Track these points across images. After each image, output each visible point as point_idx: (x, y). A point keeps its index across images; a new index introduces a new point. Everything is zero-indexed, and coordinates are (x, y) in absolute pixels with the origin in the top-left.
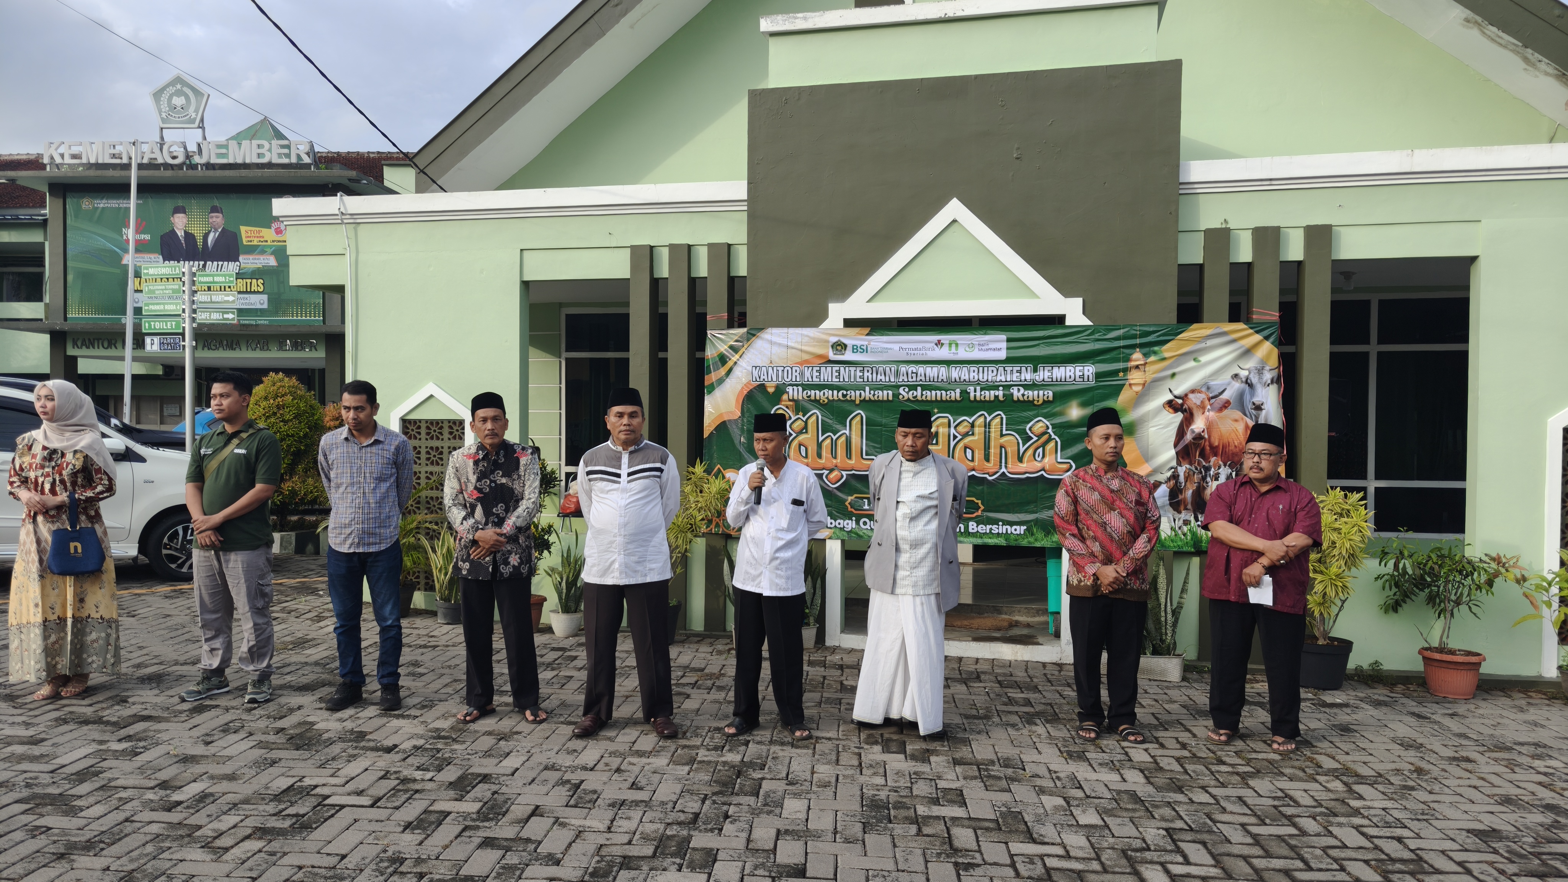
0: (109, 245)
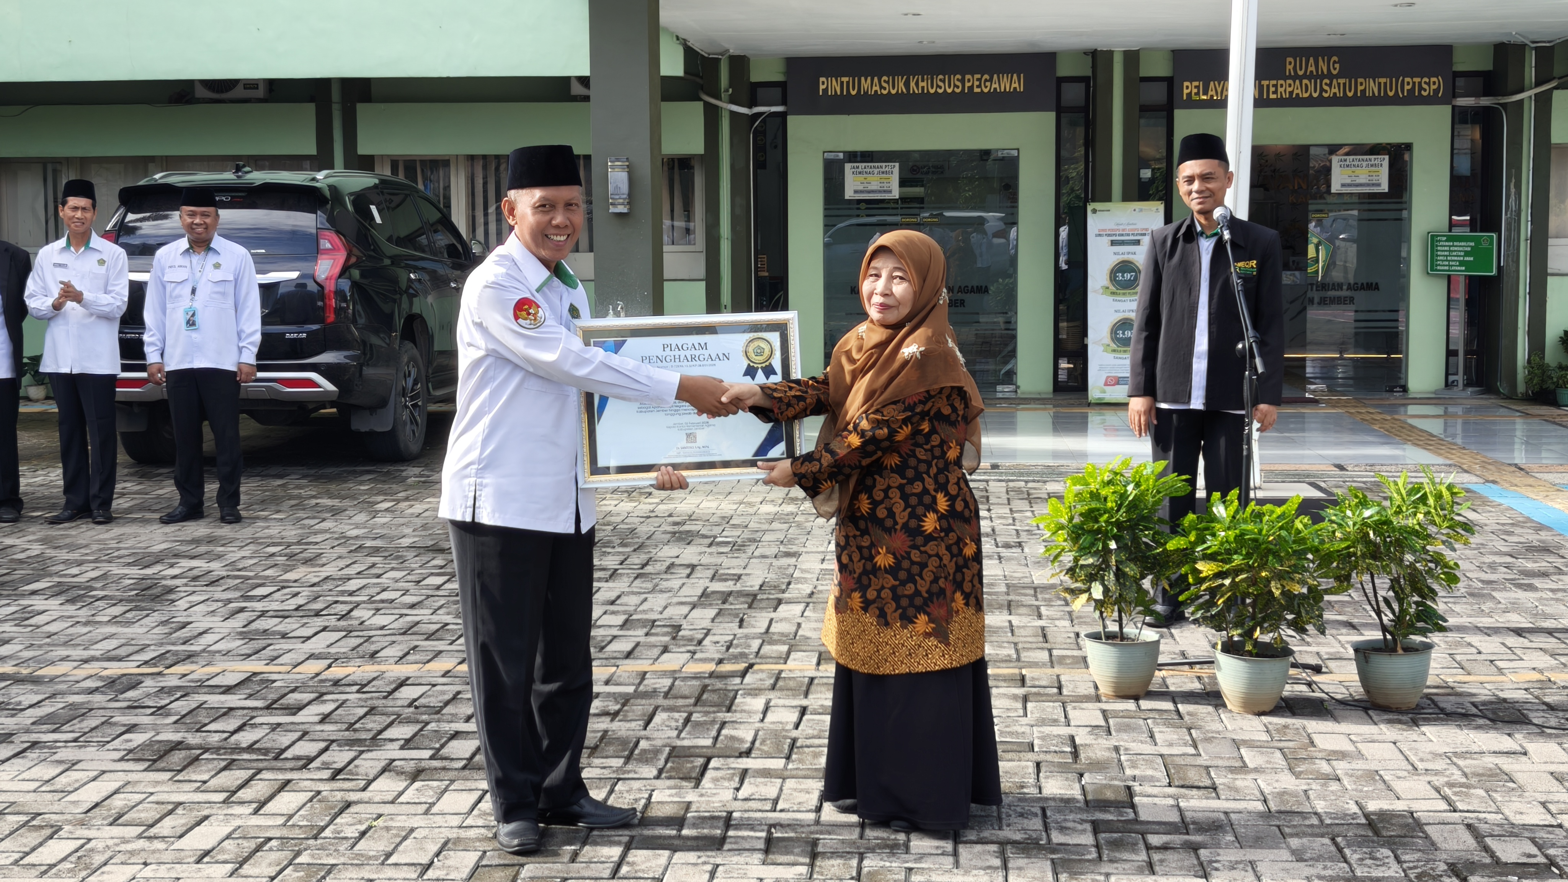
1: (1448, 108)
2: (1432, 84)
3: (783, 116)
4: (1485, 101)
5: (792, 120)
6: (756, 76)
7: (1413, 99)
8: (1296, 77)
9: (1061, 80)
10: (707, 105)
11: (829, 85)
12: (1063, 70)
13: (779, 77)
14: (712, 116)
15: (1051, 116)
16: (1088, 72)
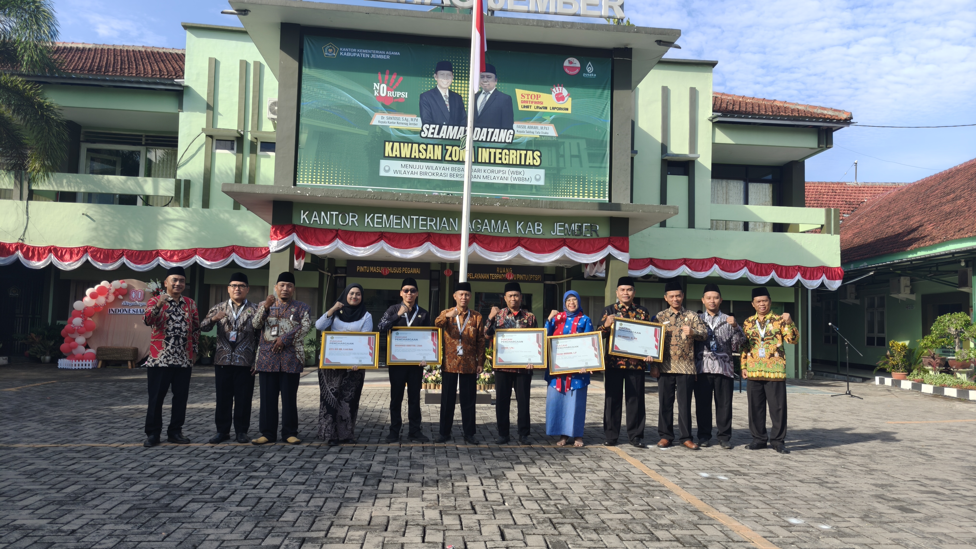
0: (356, 102)
1: (542, 285)
2: (538, 277)
3: (345, 277)
4: (553, 283)
5: (348, 278)
6: (337, 265)
7: (533, 281)
8: (499, 273)
9: (431, 271)
10: (320, 273)
11: (361, 269)
12: (433, 268)
13: (344, 266)
14: (321, 276)
15: (428, 281)
16: (440, 269)
